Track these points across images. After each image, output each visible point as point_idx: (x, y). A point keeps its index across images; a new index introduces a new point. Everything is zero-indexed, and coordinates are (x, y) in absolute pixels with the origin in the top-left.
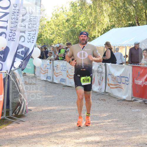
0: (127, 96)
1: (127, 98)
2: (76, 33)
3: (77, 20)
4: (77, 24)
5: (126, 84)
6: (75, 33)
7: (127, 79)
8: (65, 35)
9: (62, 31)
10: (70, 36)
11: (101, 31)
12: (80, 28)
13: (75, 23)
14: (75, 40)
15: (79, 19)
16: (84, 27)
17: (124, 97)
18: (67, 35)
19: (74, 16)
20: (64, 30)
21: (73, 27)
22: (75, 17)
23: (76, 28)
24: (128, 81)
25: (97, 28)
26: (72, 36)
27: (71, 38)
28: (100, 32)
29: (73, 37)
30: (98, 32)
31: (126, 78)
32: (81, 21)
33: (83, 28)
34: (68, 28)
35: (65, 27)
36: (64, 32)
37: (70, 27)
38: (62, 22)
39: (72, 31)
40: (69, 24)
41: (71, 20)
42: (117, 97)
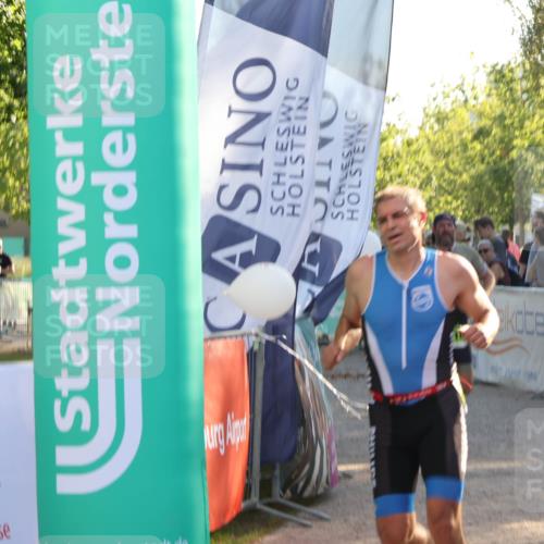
3: (516, 133)
4: (513, 148)
6: (509, 181)
8: (473, 189)
9: (461, 175)
10: (489, 191)
12: (526, 160)
13: (507, 147)
15: (522, 129)
19: (502, 117)
20: (465, 170)
21: (501, 158)
22: (508, 122)
26: (497, 193)
27: (491, 199)
34: (483, 160)
35: (469, 161)
36: (465, 177)
37: (491, 160)
38: (462, 140)
39: (495, 171)
40: (486, 147)
41: (493, 133)
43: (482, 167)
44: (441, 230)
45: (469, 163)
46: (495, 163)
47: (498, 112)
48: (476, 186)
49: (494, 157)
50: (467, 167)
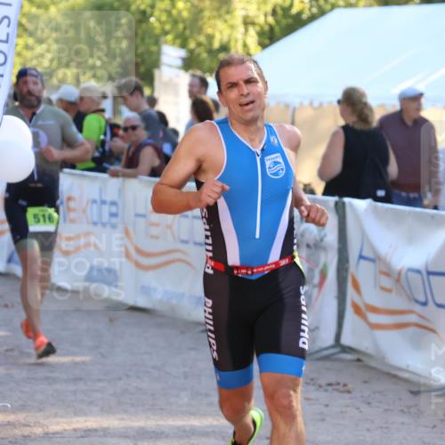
9: (46, 8)
28: (253, 24)
42: (406, 375)
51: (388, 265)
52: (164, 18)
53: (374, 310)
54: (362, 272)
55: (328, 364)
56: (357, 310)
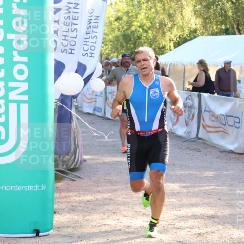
0: (236, 145)
1: (236, 148)
2: (132, 39)
3: (134, 20)
4: (133, 25)
5: (236, 127)
6: (130, 40)
7: (237, 120)
8: (114, 42)
9: (108, 35)
10: (121, 43)
11: (175, 39)
12: (139, 31)
13: (130, 25)
14: (129, 50)
15: (137, 18)
16: (145, 30)
17: (231, 147)
18: (116, 42)
19: (128, 12)
20: (111, 34)
21: (127, 30)
22: (130, 14)
23: (132, 32)
24: (239, 123)
25: (168, 34)
26: (125, 44)
27: (122, 47)
28: (173, 40)
29: (127, 45)
30: (170, 40)
31: (236, 118)
32: (141, 20)
33: (144, 33)
34: (119, 30)
35: (113, 30)
36: (110, 36)
37: (122, 30)
38: (110, 21)
39: (124, 35)
40: (121, 25)
41: (124, 18)
42: (218, 147)
43: (119, 33)
44: (125, 61)
45: (112, 31)
46: (124, 31)
47: (126, 10)
48: (116, 41)
49: (124, 29)
50: (112, 32)
51: (214, 113)
52: (145, 38)
53: (209, 127)
54: (206, 115)
55: (194, 143)
56: (204, 127)
